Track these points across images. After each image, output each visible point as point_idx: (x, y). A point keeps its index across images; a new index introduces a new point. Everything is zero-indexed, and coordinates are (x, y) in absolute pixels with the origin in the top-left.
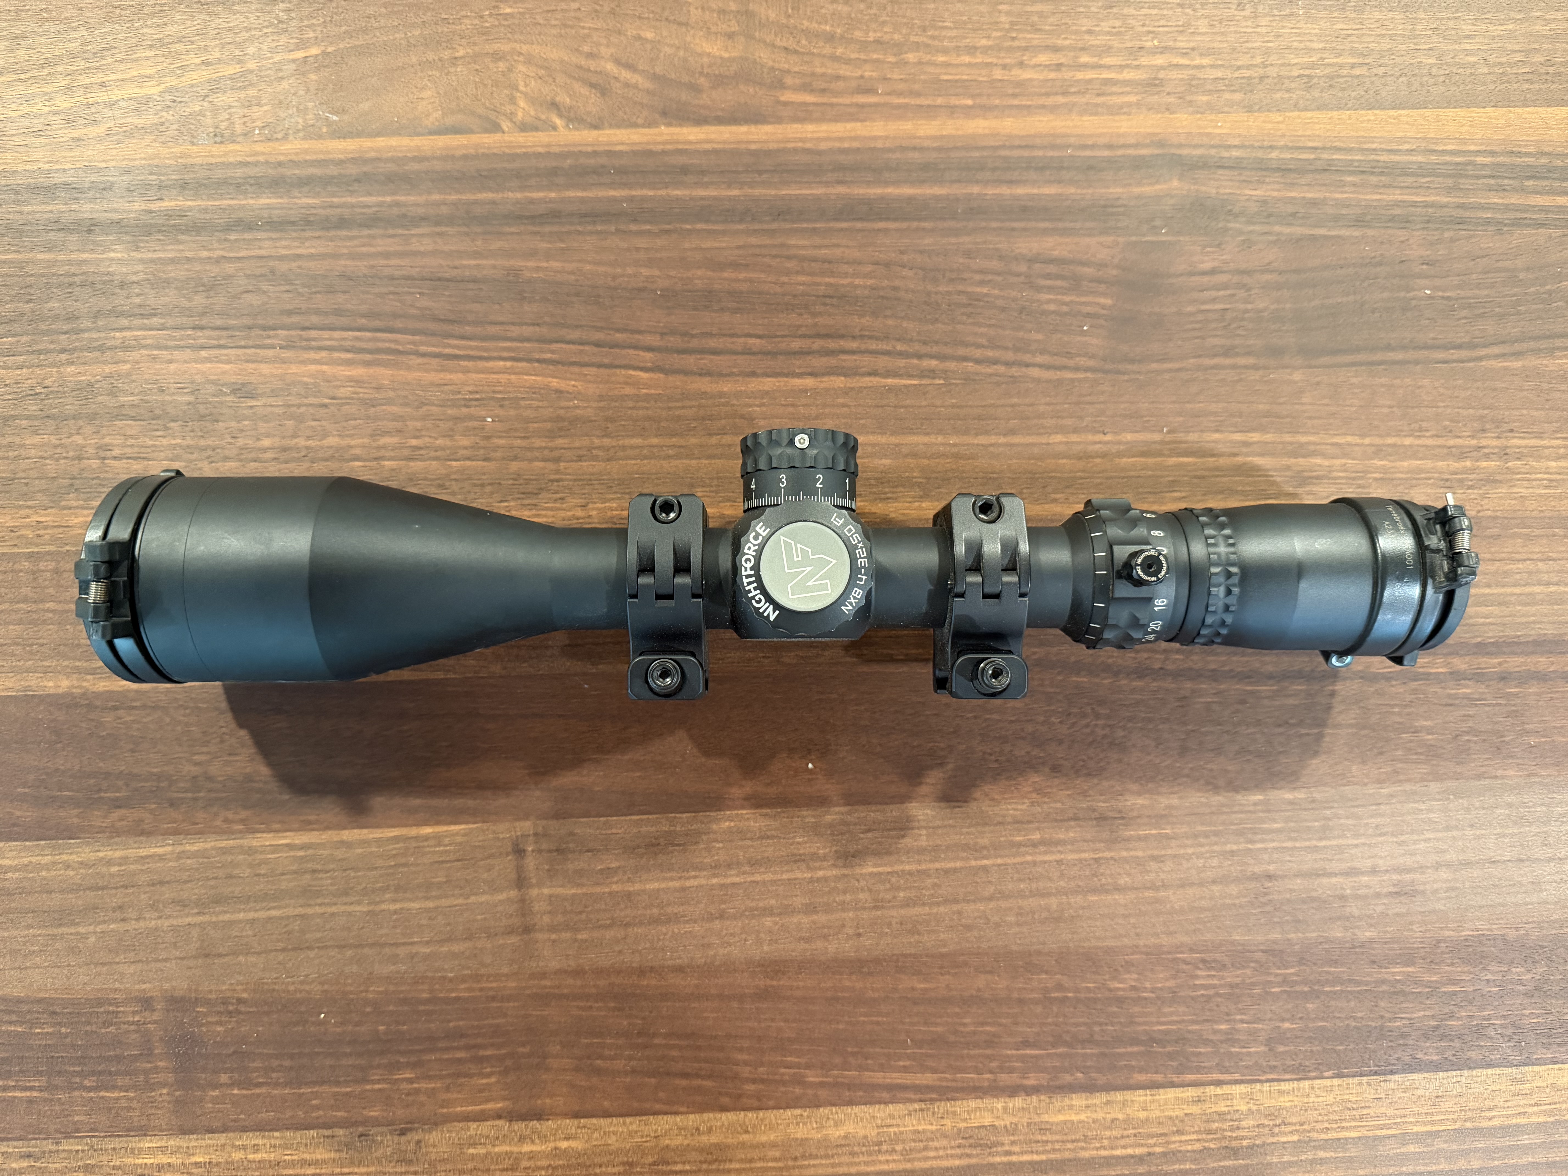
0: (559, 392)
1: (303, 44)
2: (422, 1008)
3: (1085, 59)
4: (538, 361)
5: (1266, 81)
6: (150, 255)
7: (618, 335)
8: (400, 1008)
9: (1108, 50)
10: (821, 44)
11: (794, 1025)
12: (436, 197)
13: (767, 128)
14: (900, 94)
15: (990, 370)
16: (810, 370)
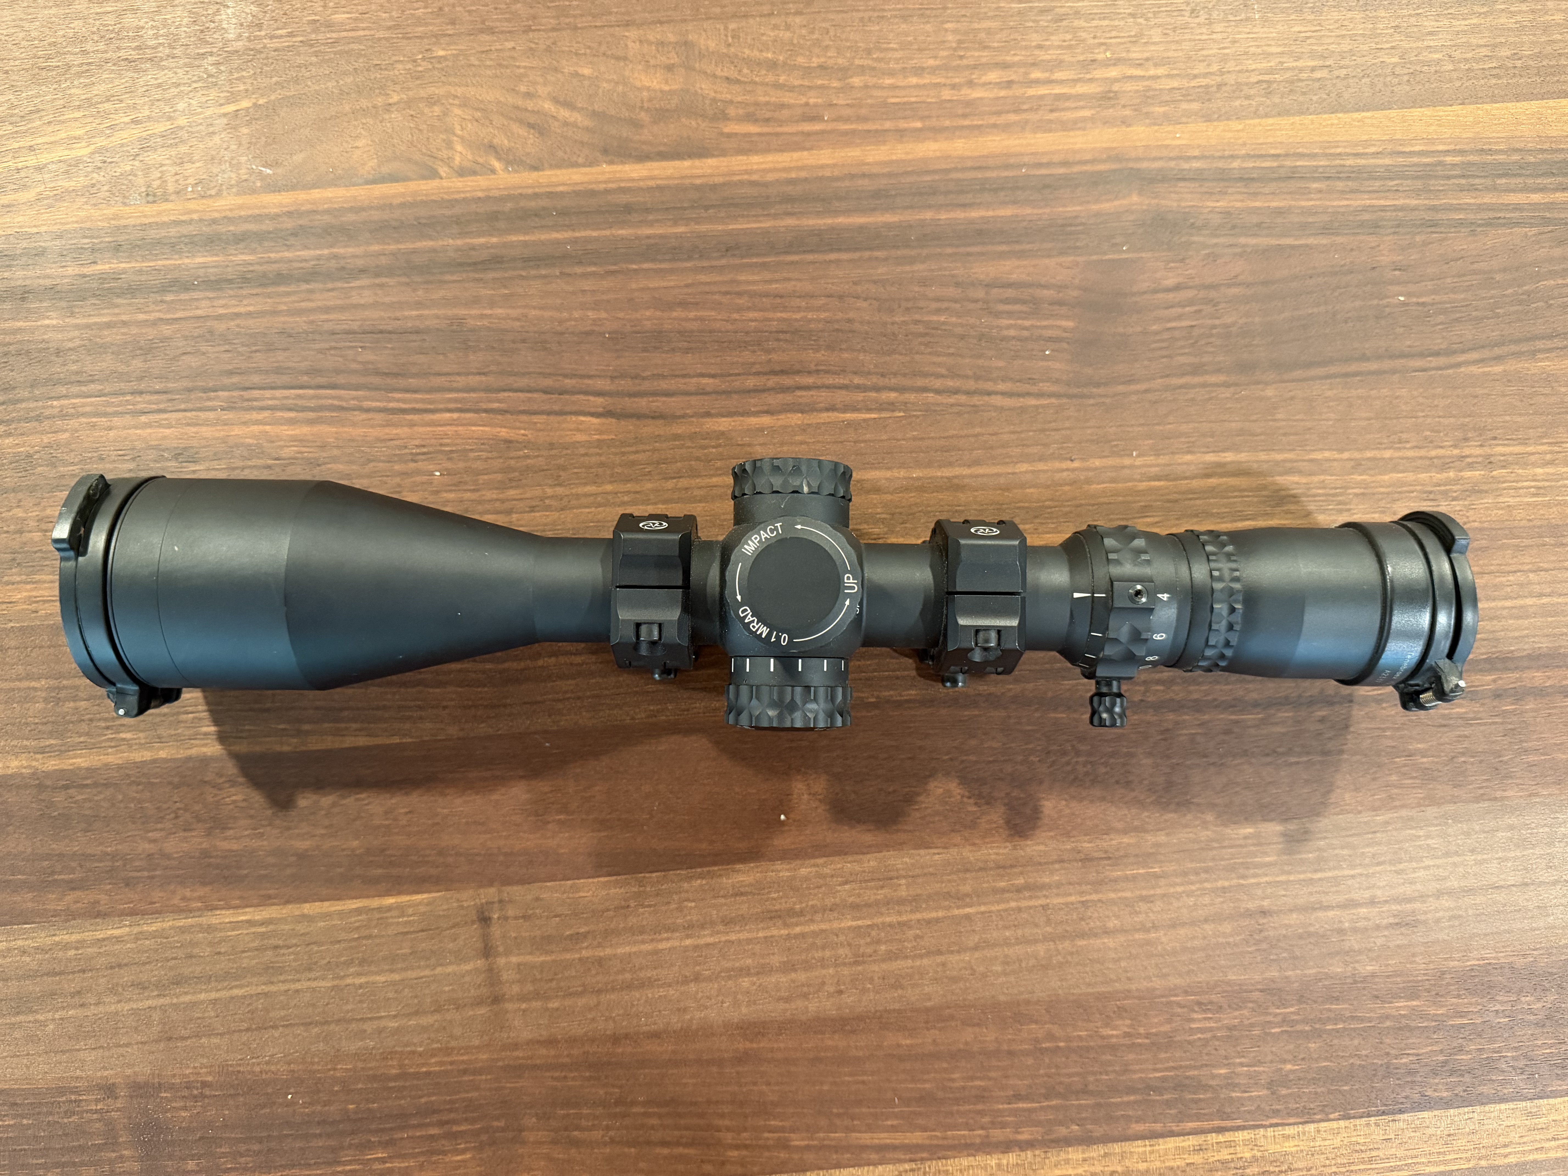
0: (508, 442)
1: (233, 98)
2: (392, 1084)
3: (1036, 74)
4: (486, 411)
5: (1224, 88)
6: (85, 321)
7: (567, 381)
8: (369, 1086)
9: (1059, 64)
10: (764, 72)
11: (776, 1088)
12: (376, 248)
13: (711, 162)
14: (847, 120)
15: (952, 400)
16: (766, 408)
